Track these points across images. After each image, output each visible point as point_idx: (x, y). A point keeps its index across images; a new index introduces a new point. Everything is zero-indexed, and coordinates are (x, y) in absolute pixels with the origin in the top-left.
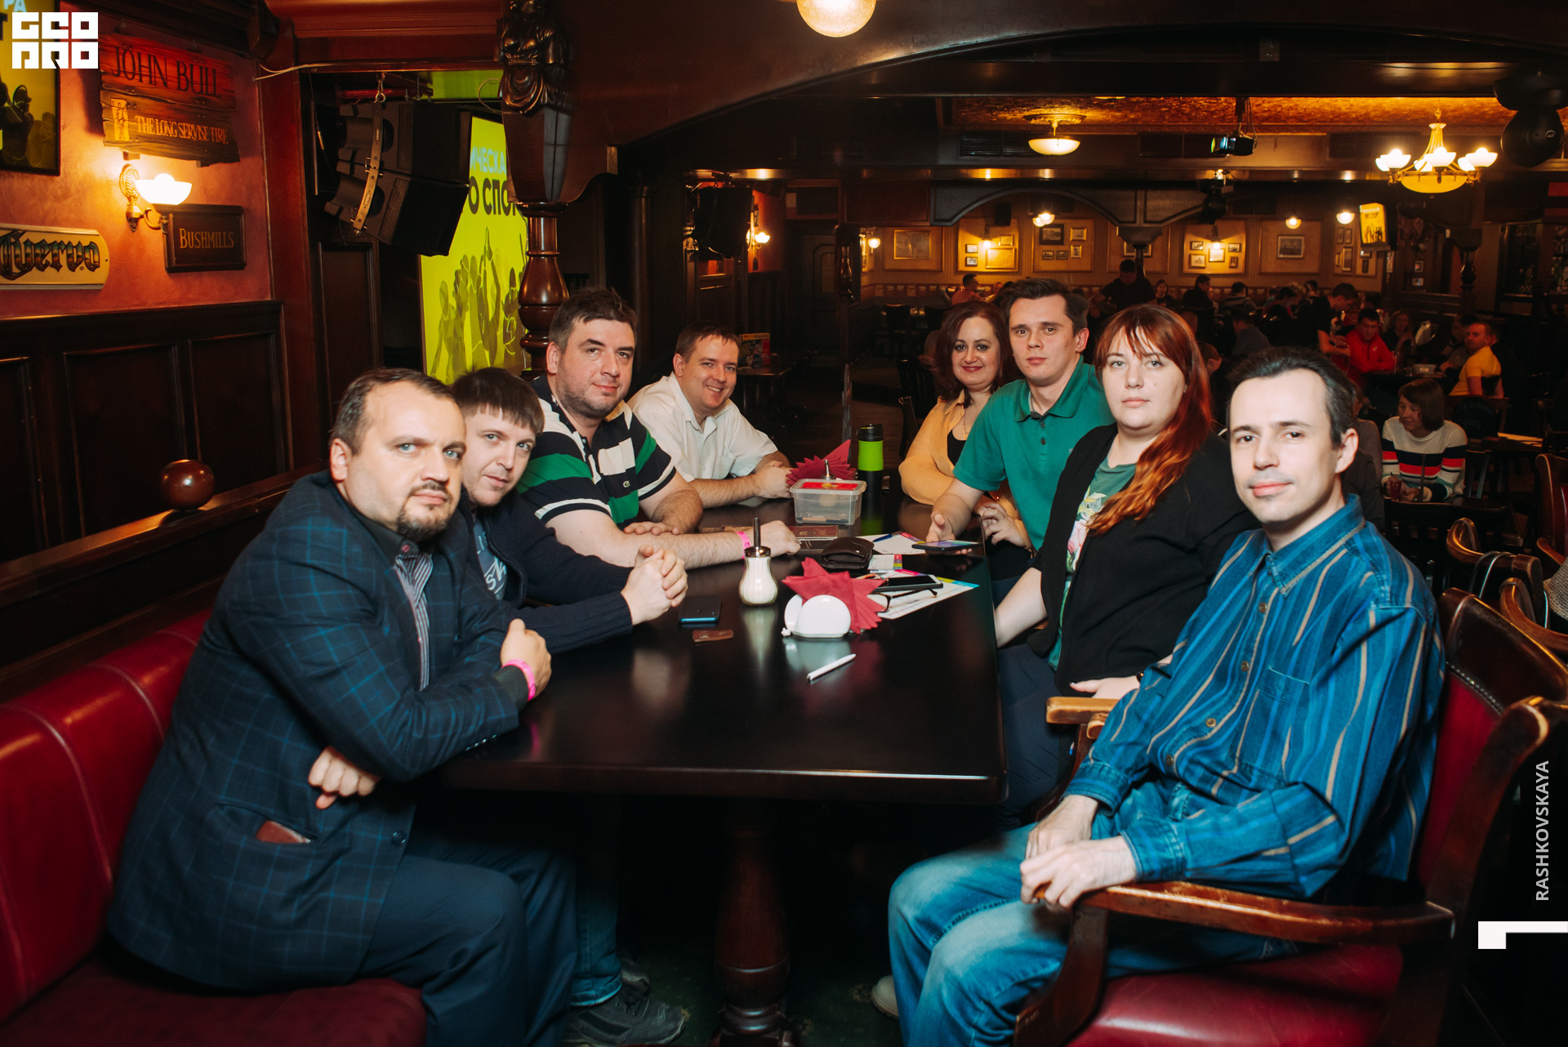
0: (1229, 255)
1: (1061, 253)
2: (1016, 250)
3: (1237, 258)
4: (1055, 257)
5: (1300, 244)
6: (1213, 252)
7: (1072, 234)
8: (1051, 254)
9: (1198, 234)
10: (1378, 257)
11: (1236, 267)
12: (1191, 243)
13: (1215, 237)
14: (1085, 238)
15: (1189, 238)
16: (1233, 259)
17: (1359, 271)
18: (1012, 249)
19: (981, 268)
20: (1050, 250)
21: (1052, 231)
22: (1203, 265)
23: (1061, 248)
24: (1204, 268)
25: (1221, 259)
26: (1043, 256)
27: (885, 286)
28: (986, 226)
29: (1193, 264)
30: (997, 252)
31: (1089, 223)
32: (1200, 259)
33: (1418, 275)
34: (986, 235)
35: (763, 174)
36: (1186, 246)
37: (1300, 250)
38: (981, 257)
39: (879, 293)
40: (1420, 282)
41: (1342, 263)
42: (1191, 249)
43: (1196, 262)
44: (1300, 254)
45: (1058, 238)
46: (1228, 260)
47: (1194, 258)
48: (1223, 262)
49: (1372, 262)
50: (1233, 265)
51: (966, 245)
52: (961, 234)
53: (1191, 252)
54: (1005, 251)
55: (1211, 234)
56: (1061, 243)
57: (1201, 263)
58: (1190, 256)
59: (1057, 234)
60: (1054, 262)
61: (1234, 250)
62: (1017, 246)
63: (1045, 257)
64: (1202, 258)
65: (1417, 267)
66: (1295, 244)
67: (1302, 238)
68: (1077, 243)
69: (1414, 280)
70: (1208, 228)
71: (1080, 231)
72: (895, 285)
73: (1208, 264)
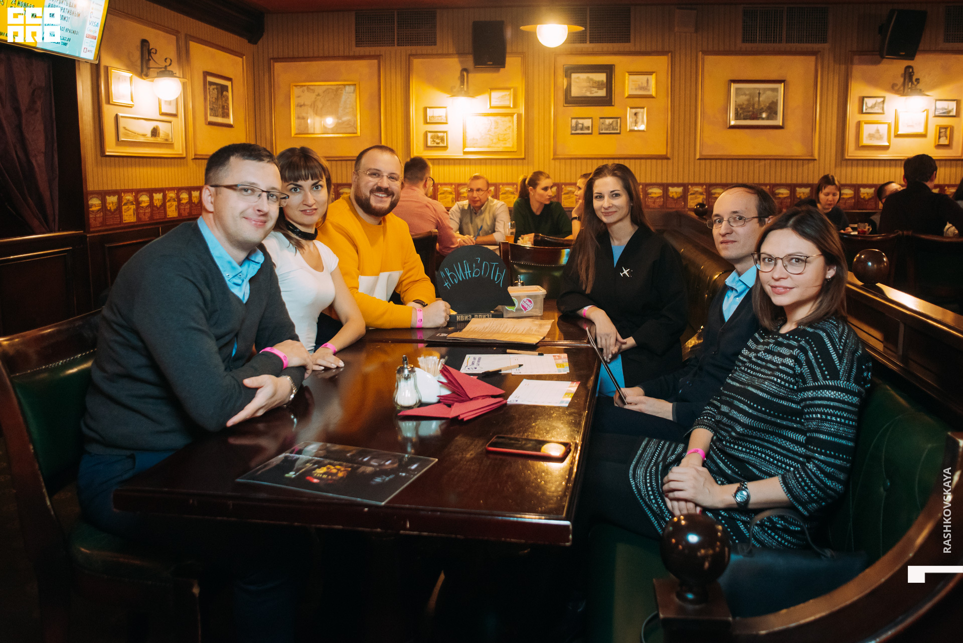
0: (936, 122)
1: (608, 121)
2: (519, 116)
4: (596, 131)
6: (903, 117)
7: (628, 85)
8: (587, 123)
9: (874, 82)
12: (862, 100)
13: (908, 87)
14: (653, 93)
15: (857, 89)
18: (512, 115)
20: (589, 116)
21: (589, 80)
22: (882, 141)
23: (606, 111)
24: (886, 148)
25: (920, 129)
26: (572, 128)
28: (465, 70)
29: (865, 141)
30: (485, 120)
31: (661, 63)
32: (878, 131)
34: (463, 85)
36: (852, 106)
38: (454, 133)
42: (861, 111)
43: (871, 136)
45: (602, 93)
47: (867, 130)
48: (924, 134)
51: (425, 109)
52: (415, 86)
53: (861, 117)
54: (499, 118)
55: (899, 81)
56: (607, 101)
57: (881, 138)
58: (859, 124)
59: (599, 85)
60: (596, 139)
61: (946, 113)
62: (522, 110)
63: (578, 131)
64: (883, 128)
68: (638, 102)
70: (895, 70)
71: (643, 79)
73: (894, 140)
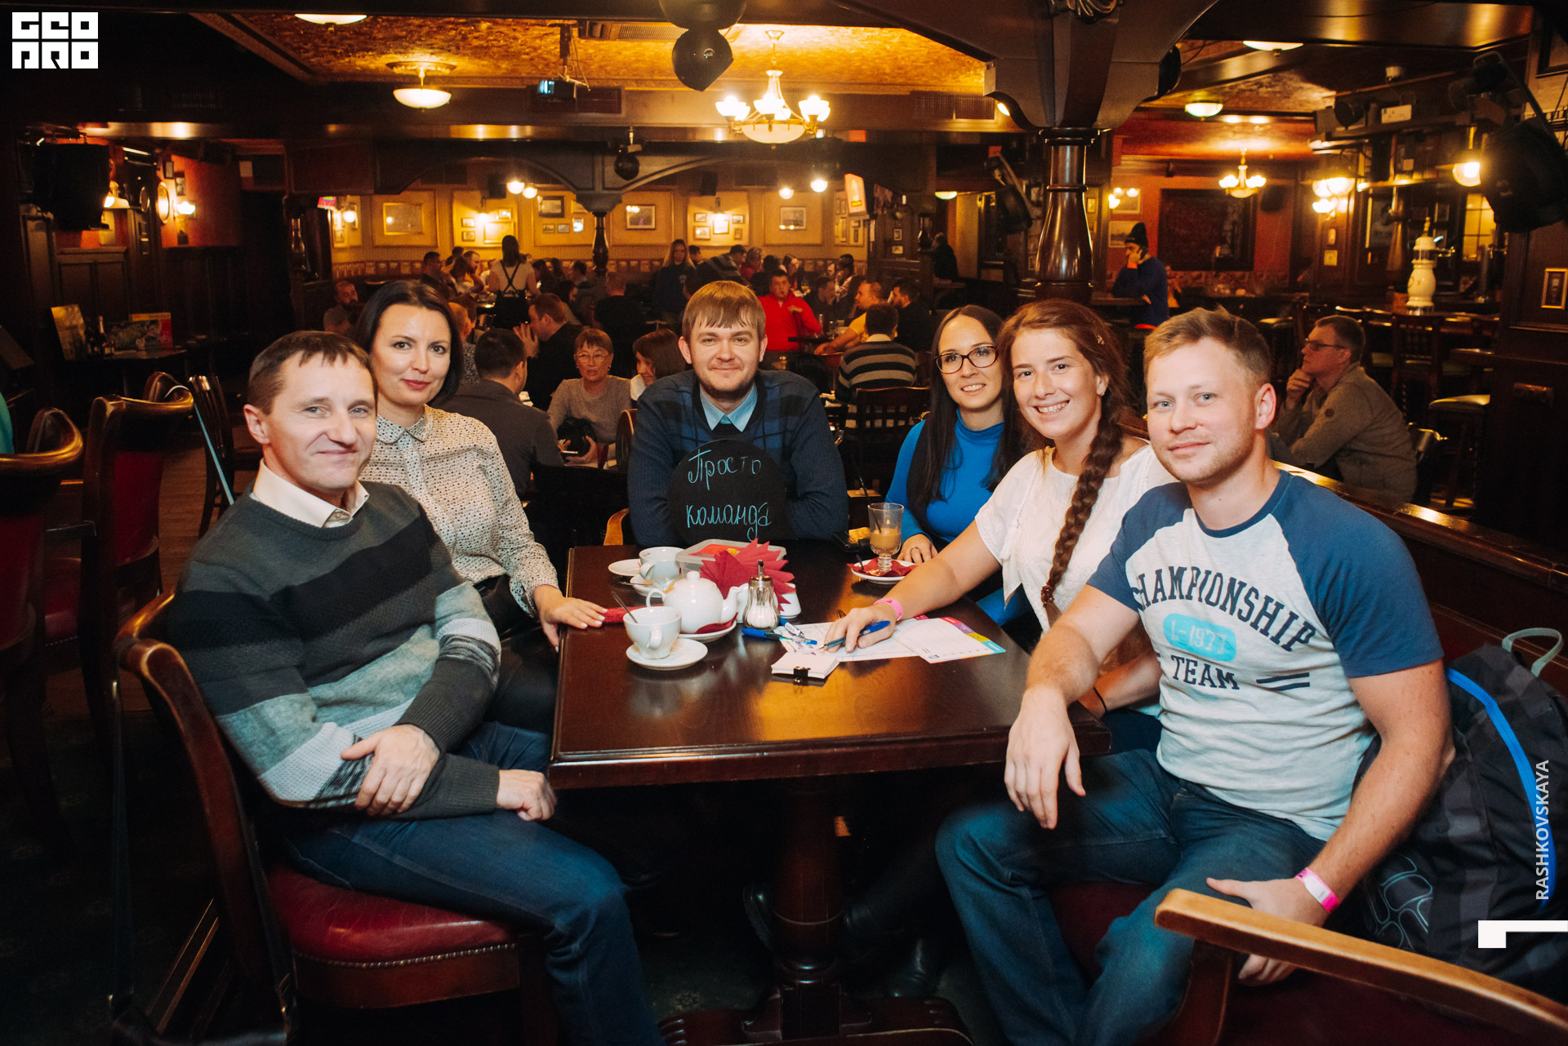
0: (733, 227)
1: (565, 226)
2: (514, 223)
3: (741, 230)
4: (556, 231)
5: (802, 216)
6: (717, 225)
7: (569, 206)
8: (552, 227)
9: (701, 206)
10: (864, 225)
11: (740, 239)
12: (695, 215)
13: (718, 207)
15: (692, 209)
16: (737, 231)
17: (852, 242)
18: (510, 222)
19: (479, 243)
20: (550, 223)
21: (551, 204)
22: (708, 237)
23: (561, 220)
24: (708, 240)
25: (726, 231)
26: (544, 230)
27: (377, 263)
28: (482, 198)
29: (698, 237)
30: (495, 225)
32: (704, 231)
33: (898, 244)
34: (482, 207)
35: (181, 131)
36: (690, 218)
37: (802, 222)
38: (478, 233)
39: (371, 271)
40: (899, 250)
41: (840, 235)
42: (695, 221)
43: (700, 234)
44: (802, 225)
45: (559, 211)
46: (732, 232)
47: (698, 232)
48: (728, 233)
49: (861, 230)
50: (738, 236)
51: (462, 219)
52: (456, 206)
53: (696, 224)
54: (503, 224)
55: (714, 205)
56: (561, 215)
57: (706, 235)
58: (694, 227)
59: (557, 207)
60: (556, 236)
61: (738, 222)
62: (516, 220)
63: (546, 231)
64: (707, 230)
65: (896, 235)
66: (797, 215)
67: (804, 209)
68: (579, 216)
69: (894, 248)
70: (711, 199)
72: (388, 263)
73: (713, 236)
